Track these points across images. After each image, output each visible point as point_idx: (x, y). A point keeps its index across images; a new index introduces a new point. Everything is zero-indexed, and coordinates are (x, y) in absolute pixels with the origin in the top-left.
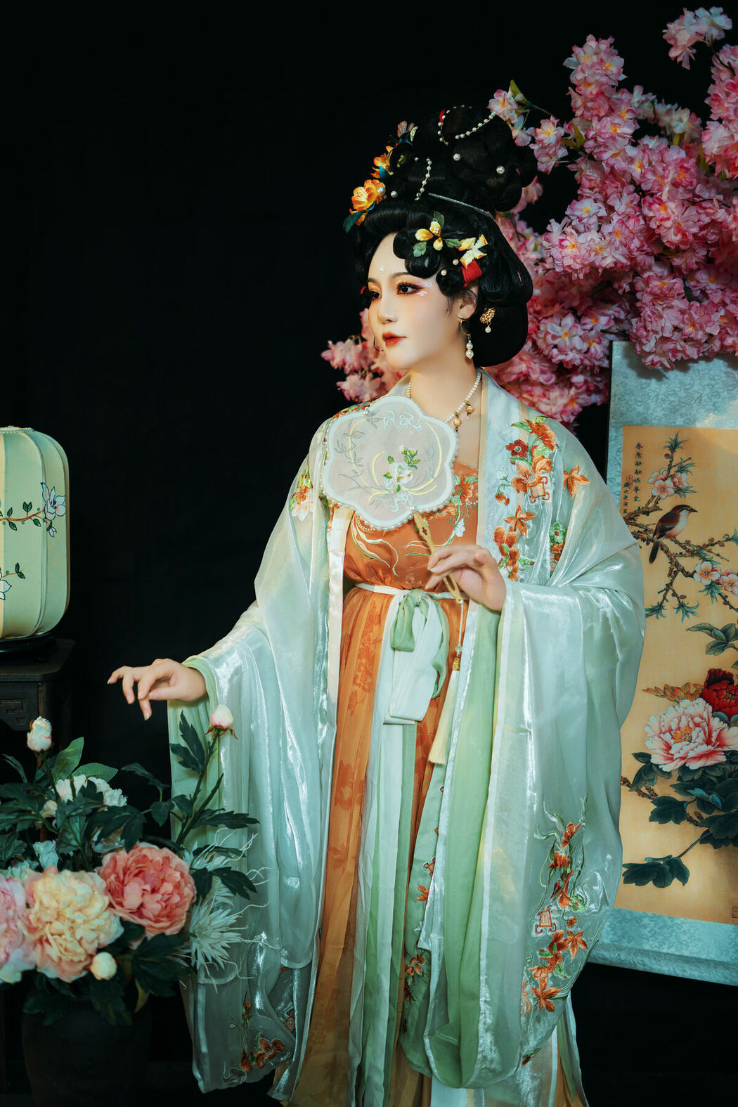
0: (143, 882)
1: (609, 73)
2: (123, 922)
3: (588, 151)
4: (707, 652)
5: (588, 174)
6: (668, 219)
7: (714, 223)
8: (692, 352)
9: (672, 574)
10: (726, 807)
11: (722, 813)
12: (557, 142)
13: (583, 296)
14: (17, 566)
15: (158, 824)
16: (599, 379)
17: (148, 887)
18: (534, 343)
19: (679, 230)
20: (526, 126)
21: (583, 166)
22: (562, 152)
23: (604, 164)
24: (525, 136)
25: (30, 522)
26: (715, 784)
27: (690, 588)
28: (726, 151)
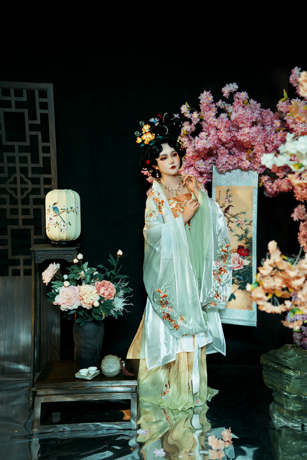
0: (104, 288)
1: (209, 100)
2: (100, 296)
3: (204, 120)
4: (238, 241)
5: (204, 125)
6: (223, 136)
7: (234, 136)
8: (231, 168)
9: (228, 222)
10: (244, 280)
11: (243, 281)
12: (197, 117)
13: (205, 155)
14: (69, 222)
15: (108, 276)
16: (210, 175)
17: (105, 289)
18: (194, 167)
19: (226, 138)
20: (190, 113)
21: (204, 123)
22: (199, 120)
23: (208, 123)
24: (190, 116)
25: (72, 212)
26: (241, 274)
27: (233, 225)
28: (236, 119)
